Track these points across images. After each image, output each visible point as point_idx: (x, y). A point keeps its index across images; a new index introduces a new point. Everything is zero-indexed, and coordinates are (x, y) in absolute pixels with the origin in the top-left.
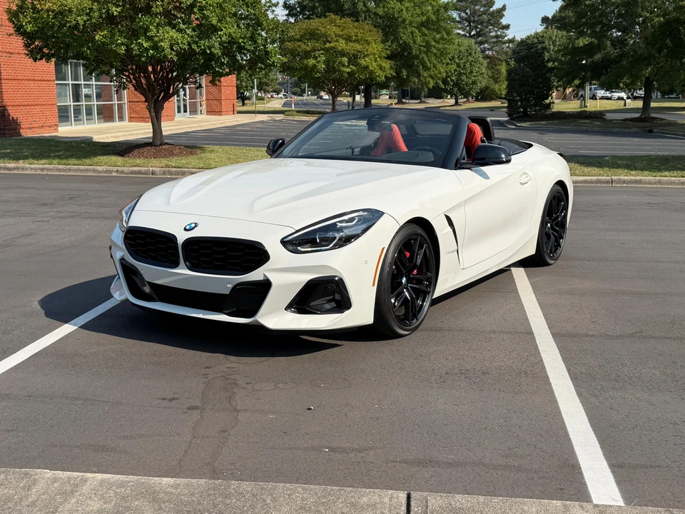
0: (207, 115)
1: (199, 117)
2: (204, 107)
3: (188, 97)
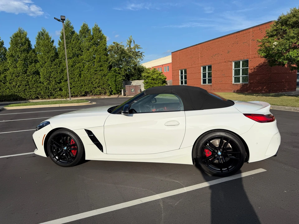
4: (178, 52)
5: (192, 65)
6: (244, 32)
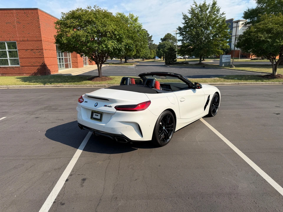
0: (89, 65)
6: (5, 11)
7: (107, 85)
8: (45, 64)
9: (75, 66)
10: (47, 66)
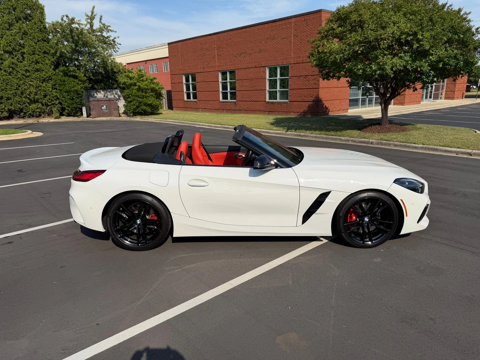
0: (445, 99)
1: (439, 101)
2: (444, 95)
3: (433, 90)
4: (180, 44)
5: (204, 68)
6: (284, 22)
7: (376, 141)
8: (319, 98)
9: (398, 101)
10: (324, 102)
